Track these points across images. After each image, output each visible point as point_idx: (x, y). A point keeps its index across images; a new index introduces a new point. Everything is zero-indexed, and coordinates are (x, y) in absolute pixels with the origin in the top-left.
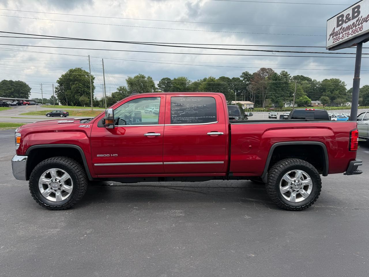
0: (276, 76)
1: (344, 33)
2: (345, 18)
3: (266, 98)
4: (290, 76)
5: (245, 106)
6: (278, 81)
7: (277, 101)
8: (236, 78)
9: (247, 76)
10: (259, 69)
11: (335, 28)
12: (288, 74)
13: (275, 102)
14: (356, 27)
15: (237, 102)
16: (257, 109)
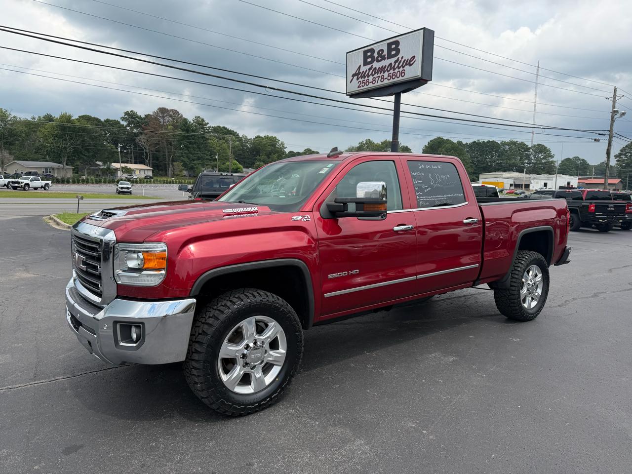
0: (186, 123)
1: (376, 76)
2: (376, 55)
3: (173, 161)
4: (208, 126)
5: (137, 172)
6: (190, 133)
7: (192, 166)
8: (112, 121)
9: (134, 118)
10: (156, 109)
11: (360, 66)
12: (206, 122)
13: (189, 169)
14: (394, 70)
15: (123, 165)
16: (159, 179)
